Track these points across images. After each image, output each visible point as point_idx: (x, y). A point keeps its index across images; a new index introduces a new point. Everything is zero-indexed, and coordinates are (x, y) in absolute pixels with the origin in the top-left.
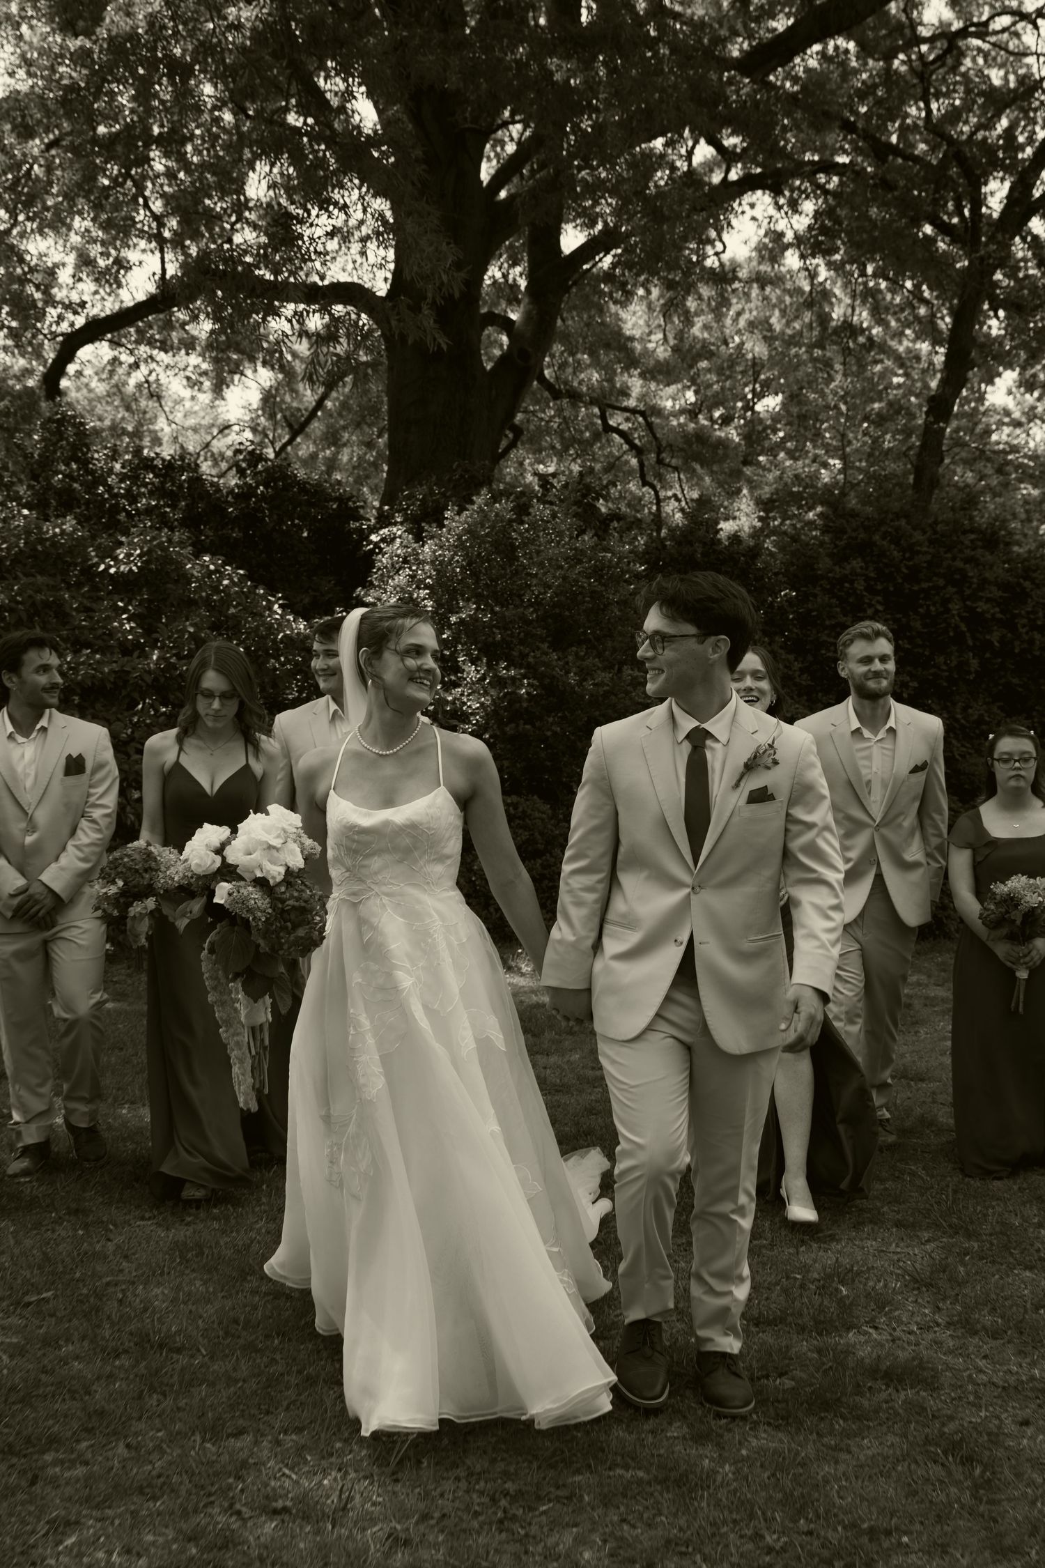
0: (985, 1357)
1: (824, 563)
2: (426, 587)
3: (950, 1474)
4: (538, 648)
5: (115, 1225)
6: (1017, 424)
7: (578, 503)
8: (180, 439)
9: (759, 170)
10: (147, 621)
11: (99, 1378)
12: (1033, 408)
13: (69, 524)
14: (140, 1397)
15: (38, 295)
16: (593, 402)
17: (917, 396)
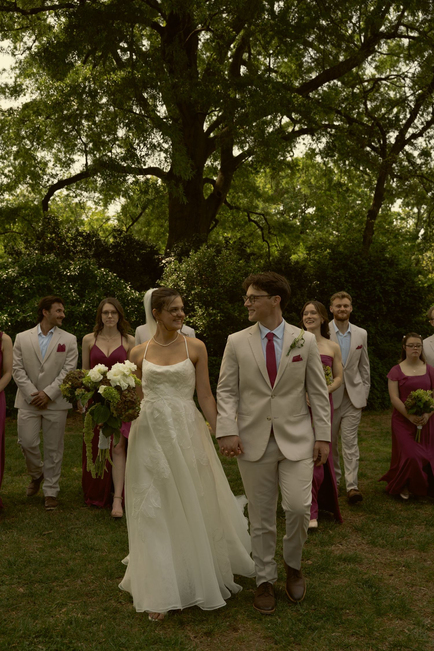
0: (379, 554)
1: (330, 271)
2: (183, 280)
3: (364, 591)
4: (224, 303)
5: (74, 509)
6: (402, 219)
7: (239, 250)
8: (92, 223)
9: (306, 127)
10: (81, 293)
11: (70, 559)
12: (409, 213)
13: (52, 257)
14: (85, 565)
15: (40, 172)
16: (245, 210)
17: (365, 208)
